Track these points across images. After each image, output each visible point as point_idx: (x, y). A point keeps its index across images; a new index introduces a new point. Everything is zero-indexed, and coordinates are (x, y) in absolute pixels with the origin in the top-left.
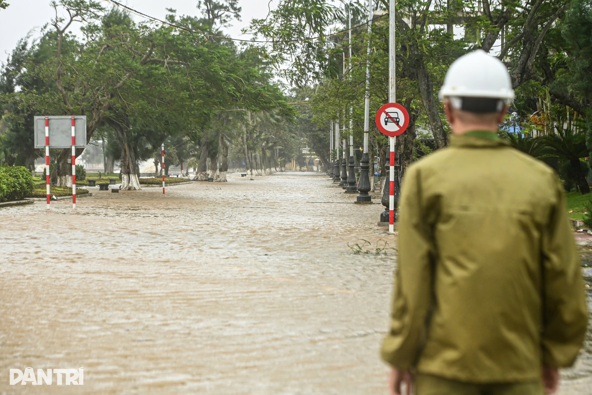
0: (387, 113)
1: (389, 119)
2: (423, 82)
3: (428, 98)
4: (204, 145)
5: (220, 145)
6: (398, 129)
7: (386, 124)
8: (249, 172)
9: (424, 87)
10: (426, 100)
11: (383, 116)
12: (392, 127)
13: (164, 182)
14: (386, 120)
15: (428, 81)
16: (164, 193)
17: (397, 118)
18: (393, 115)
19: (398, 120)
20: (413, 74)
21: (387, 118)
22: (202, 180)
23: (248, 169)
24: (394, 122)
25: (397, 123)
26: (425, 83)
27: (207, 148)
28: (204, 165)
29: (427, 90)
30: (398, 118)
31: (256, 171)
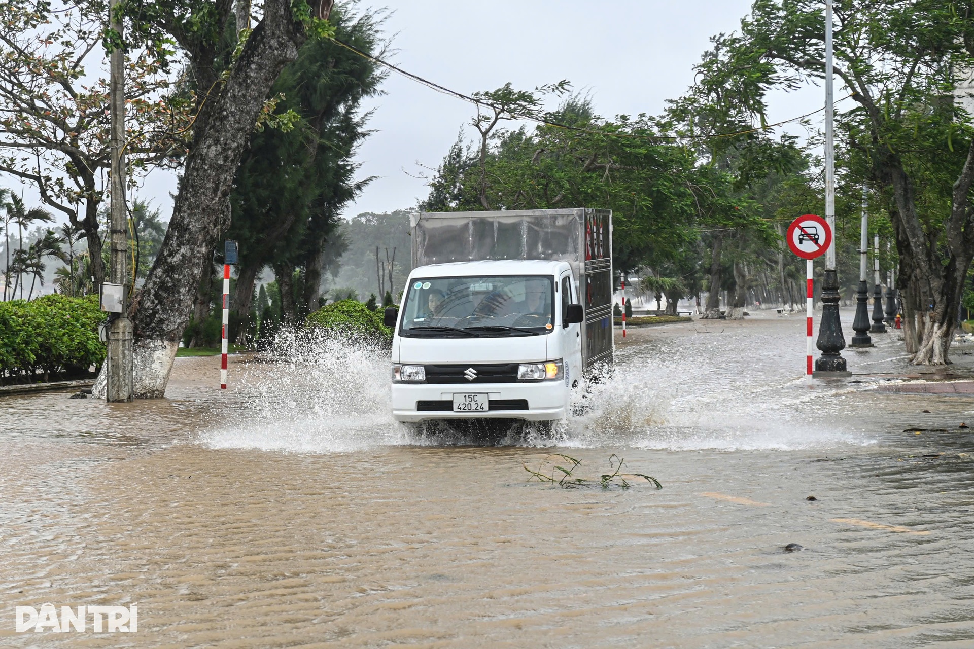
0: (802, 229)
1: (806, 236)
2: (899, 185)
3: (906, 206)
4: (716, 273)
5: (735, 273)
6: (818, 248)
7: (801, 243)
8: (787, 307)
9: (900, 191)
10: (903, 208)
11: (797, 232)
12: (808, 247)
13: (624, 323)
14: (801, 237)
15: (906, 183)
16: (624, 335)
17: (815, 235)
18: (809, 231)
19: (816, 237)
20: (887, 174)
21: (802, 235)
22: (713, 318)
23: (785, 303)
24: (812, 239)
25: (816, 241)
26: (902, 186)
27: (720, 278)
28: (715, 298)
29: (904, 195)
30: (817, 234)
31: (799, 306)
